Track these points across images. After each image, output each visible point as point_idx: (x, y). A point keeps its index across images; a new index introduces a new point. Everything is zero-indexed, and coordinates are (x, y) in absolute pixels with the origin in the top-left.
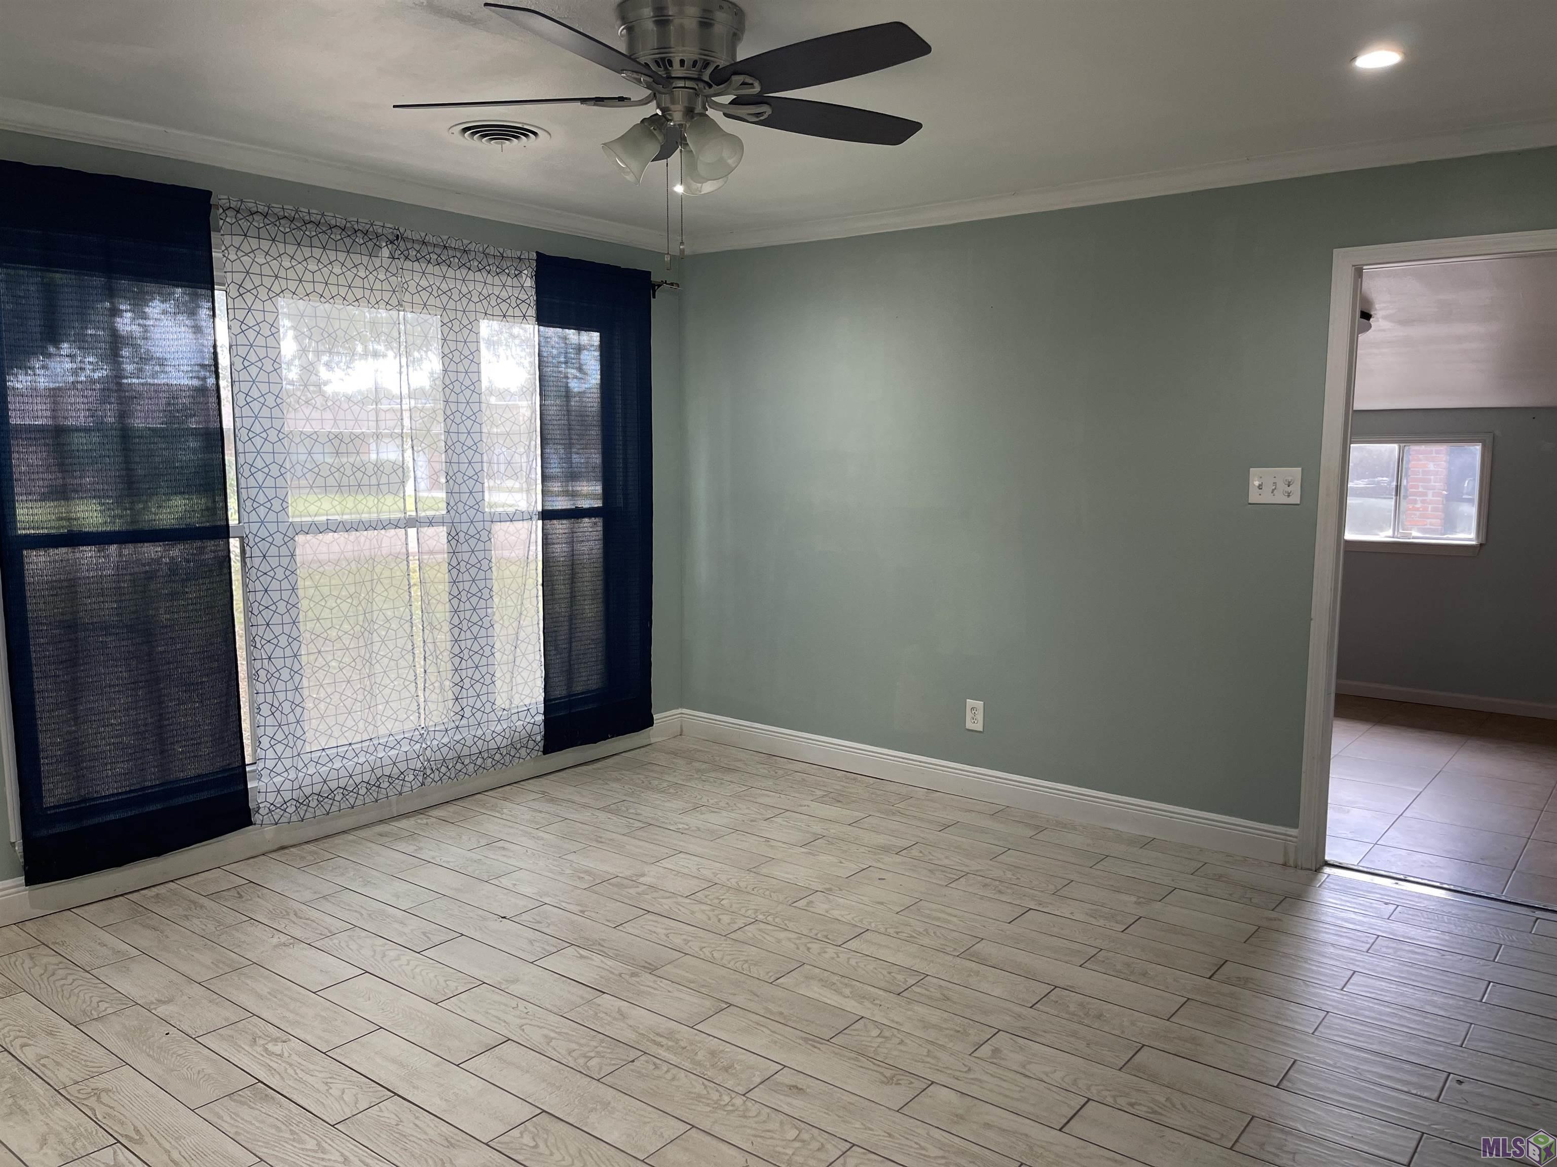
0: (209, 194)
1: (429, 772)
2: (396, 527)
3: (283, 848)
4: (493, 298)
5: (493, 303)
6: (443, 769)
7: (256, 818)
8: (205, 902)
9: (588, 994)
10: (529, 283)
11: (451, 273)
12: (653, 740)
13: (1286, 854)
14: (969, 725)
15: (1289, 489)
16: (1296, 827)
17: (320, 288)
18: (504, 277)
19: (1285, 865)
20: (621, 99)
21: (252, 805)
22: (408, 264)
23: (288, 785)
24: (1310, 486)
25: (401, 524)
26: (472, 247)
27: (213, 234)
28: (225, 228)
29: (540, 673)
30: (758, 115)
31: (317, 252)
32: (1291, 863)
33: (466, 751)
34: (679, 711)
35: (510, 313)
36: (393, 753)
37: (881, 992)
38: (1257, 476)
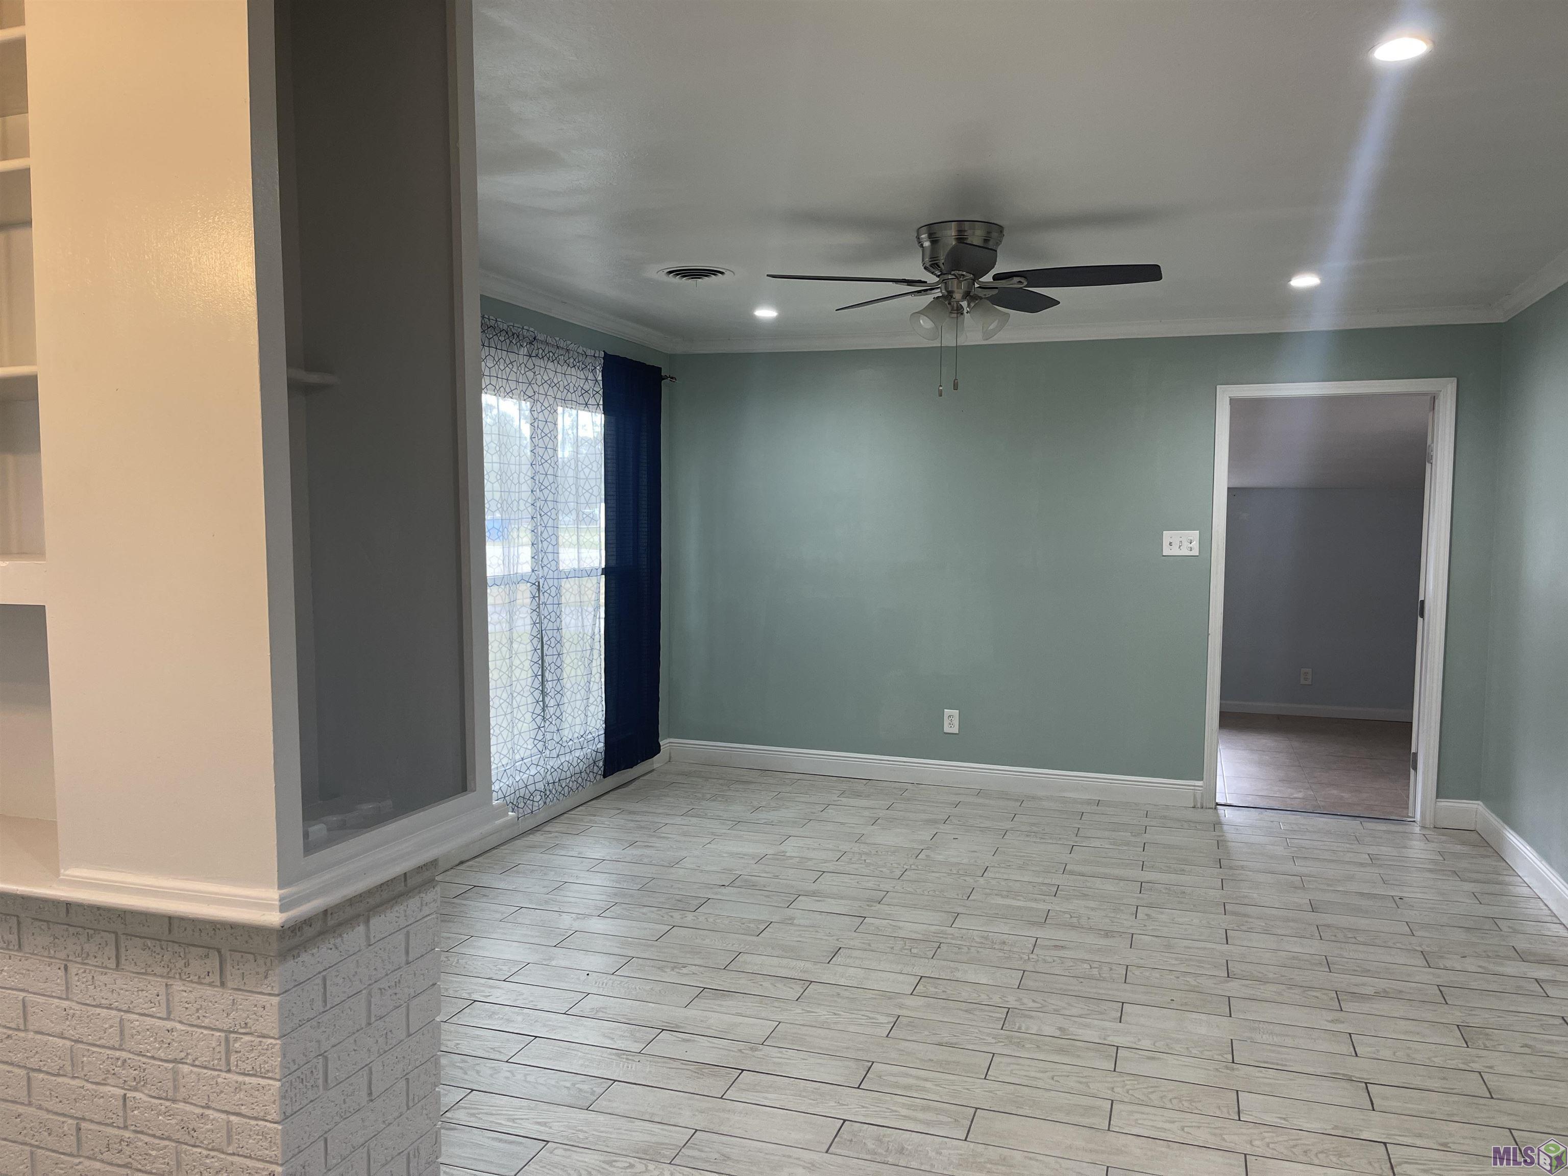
1: (548, 793)
4: (580, 389)
5: (581, 394)
10: (600, 377)
13: (1195, 800)
14: (947, 729)
15: (1191, 545)
16: (1202, 780)
18: (586, 372)
19: (1194, 807)
24: (1205, 541)
32: (1199, 805)
33: (564, 775)
34: (672, 740)
36: (525, 777)
38: (1167, 535)
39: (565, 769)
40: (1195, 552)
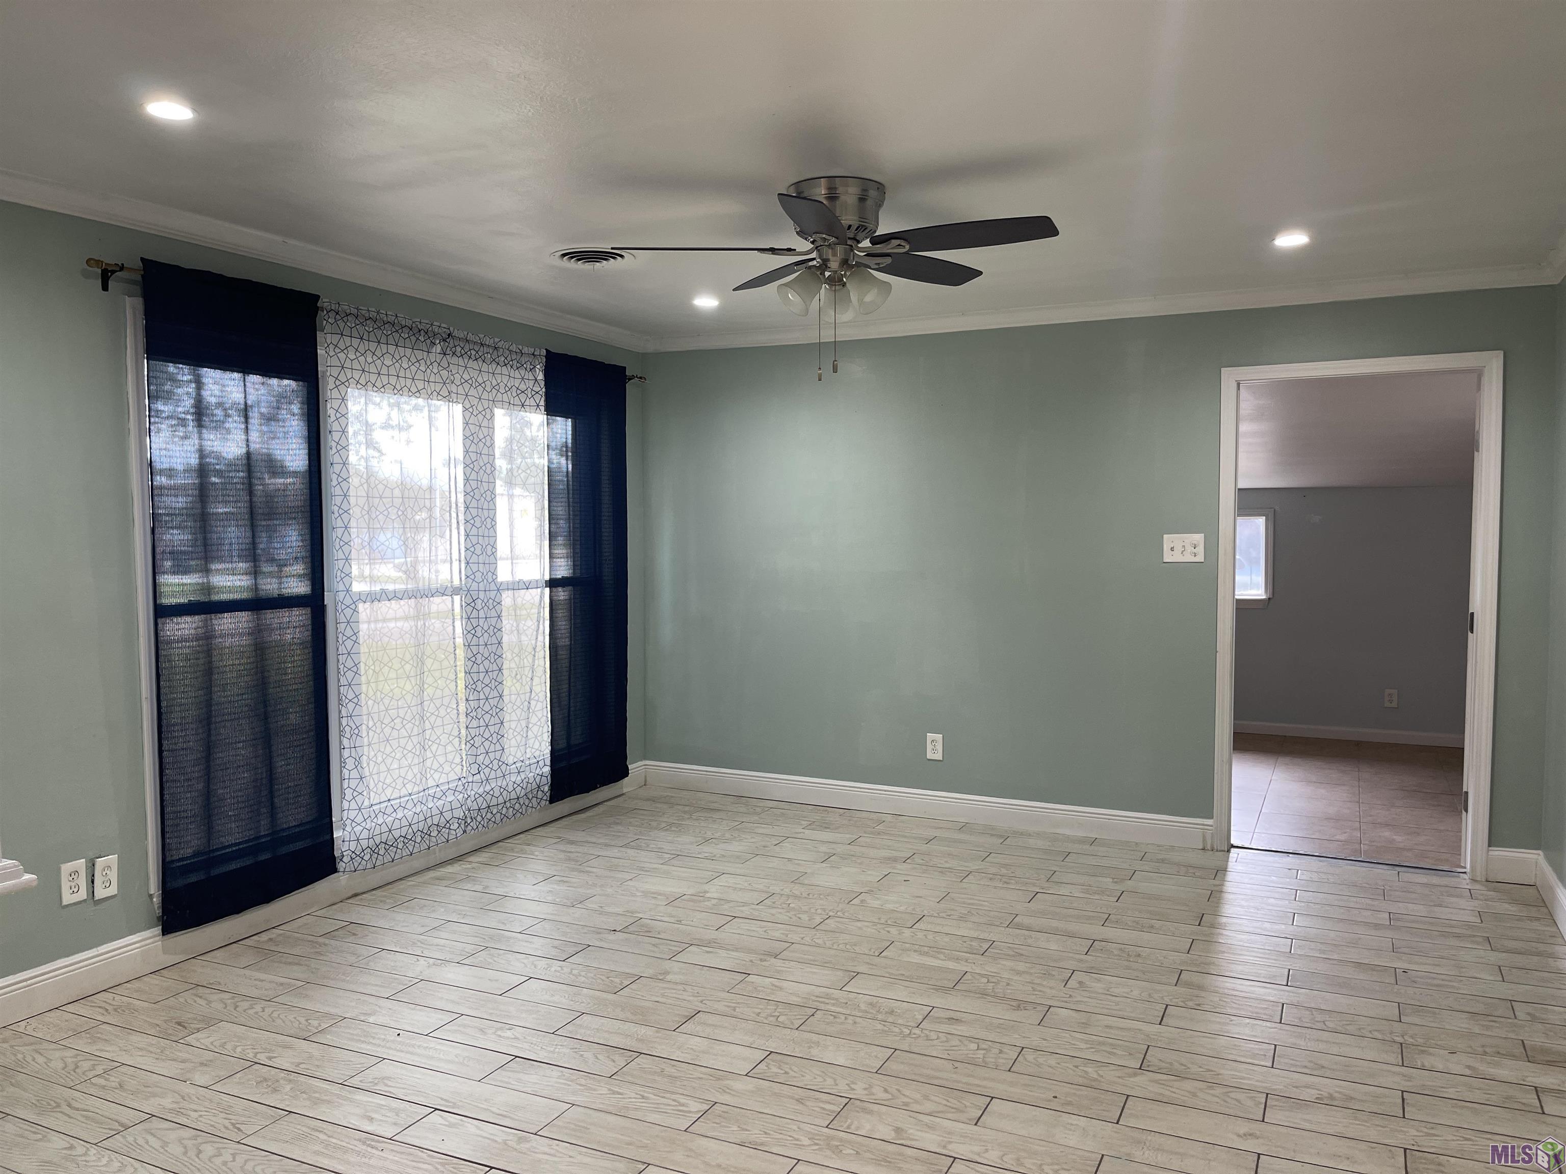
0: (317, 298)
7: (341, 866)
10: (541, 376)
12: (625, 790)
13: (1204, 840)
14: (930, 755)
15: (1195, 551)
16: (1212, 817)
19: (1204, 848)
21: (337, 853)
22: (454, 360)
24: (1212, 547)
27: (319, 335)
28: (328, 328)
29: (548, 727)
32: (1209, 847)
34: (647, 762)
38: (1169, 540)
39: (497, 794)
40: (1200, 558)
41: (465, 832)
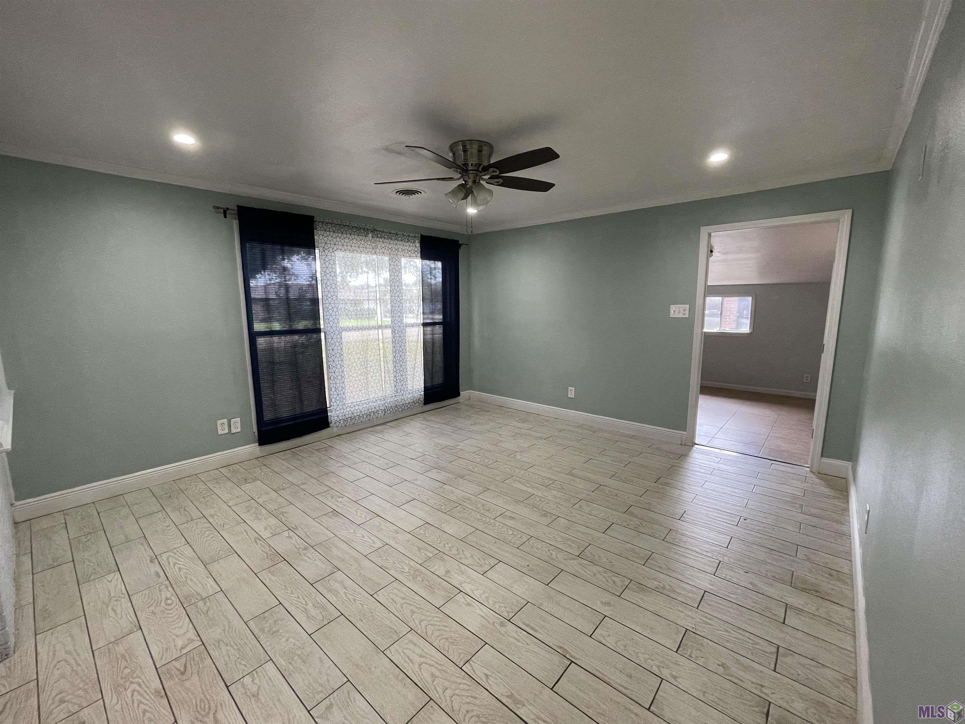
0: (313, 217)
1: (386, 410)
2: (375, 328)
3: (339, 435)
4: (406, 250)
5: (406, 252)
6: (391, 410)
7: (331, 425)
8: (315, 451)
9: (441, 485)
10: (418, 245)
11: (392, 242)
12: (460, 401)
13: (682, 441)
14: (569, 396)
15: (684, 312)
16: (685, 431)
17: (349, 248)
18: (410, 243)
19: (681, 444)
20: (451, 178)
21: (329, 421)
22: (378, 239)
23: (341, 414)
24: (692, 310)
25: (377, 328)
26: (399, 233)
27: (315, 231)
28: (319, 229)
29: (423, 378)
30: (497, 182)
31: (348, 236)
32: (684, 443)
33: (398, 404)
34: (469, 391)
35: (412, 255)
36: (374, 404)
37: (540, 486)
38: (673, 308)
39: (400, 401)
40: (687, 316)
41: (384, 415)
